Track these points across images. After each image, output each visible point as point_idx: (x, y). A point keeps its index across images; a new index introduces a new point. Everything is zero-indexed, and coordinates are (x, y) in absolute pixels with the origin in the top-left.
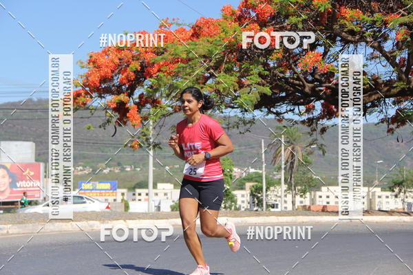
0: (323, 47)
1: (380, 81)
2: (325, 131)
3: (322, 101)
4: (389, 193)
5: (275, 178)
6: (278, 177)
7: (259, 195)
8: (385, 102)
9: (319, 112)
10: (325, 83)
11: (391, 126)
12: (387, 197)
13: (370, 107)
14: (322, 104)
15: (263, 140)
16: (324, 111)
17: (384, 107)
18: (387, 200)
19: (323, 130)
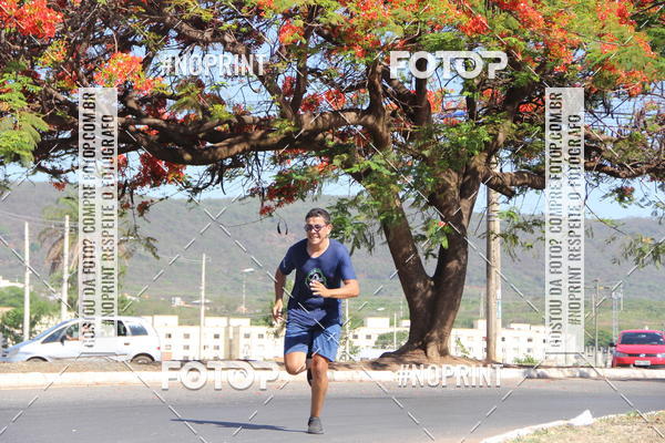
0: (144, 48)
1: (248, 119)
2: (147, 208)
3: (142, 152)
4: (263, 329)
5: (51, 298)
6: (57, 296)
7: (17, 332)
8: (257, 157)
9: (137, 172)
10: (147, 116)
11: (268, 203)
12: (261, 336)
13: (230, 166)
14: (143, 158)
15: (27, 224)
16: (145, 171)
17: (255, 167)
18: (261, 341)
19: (144, 207)
